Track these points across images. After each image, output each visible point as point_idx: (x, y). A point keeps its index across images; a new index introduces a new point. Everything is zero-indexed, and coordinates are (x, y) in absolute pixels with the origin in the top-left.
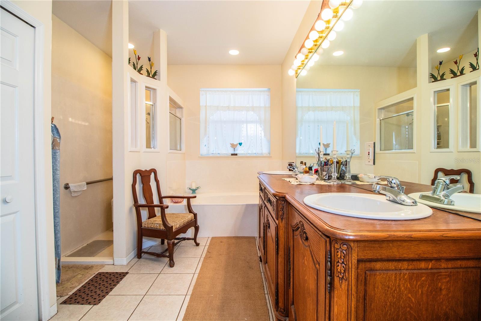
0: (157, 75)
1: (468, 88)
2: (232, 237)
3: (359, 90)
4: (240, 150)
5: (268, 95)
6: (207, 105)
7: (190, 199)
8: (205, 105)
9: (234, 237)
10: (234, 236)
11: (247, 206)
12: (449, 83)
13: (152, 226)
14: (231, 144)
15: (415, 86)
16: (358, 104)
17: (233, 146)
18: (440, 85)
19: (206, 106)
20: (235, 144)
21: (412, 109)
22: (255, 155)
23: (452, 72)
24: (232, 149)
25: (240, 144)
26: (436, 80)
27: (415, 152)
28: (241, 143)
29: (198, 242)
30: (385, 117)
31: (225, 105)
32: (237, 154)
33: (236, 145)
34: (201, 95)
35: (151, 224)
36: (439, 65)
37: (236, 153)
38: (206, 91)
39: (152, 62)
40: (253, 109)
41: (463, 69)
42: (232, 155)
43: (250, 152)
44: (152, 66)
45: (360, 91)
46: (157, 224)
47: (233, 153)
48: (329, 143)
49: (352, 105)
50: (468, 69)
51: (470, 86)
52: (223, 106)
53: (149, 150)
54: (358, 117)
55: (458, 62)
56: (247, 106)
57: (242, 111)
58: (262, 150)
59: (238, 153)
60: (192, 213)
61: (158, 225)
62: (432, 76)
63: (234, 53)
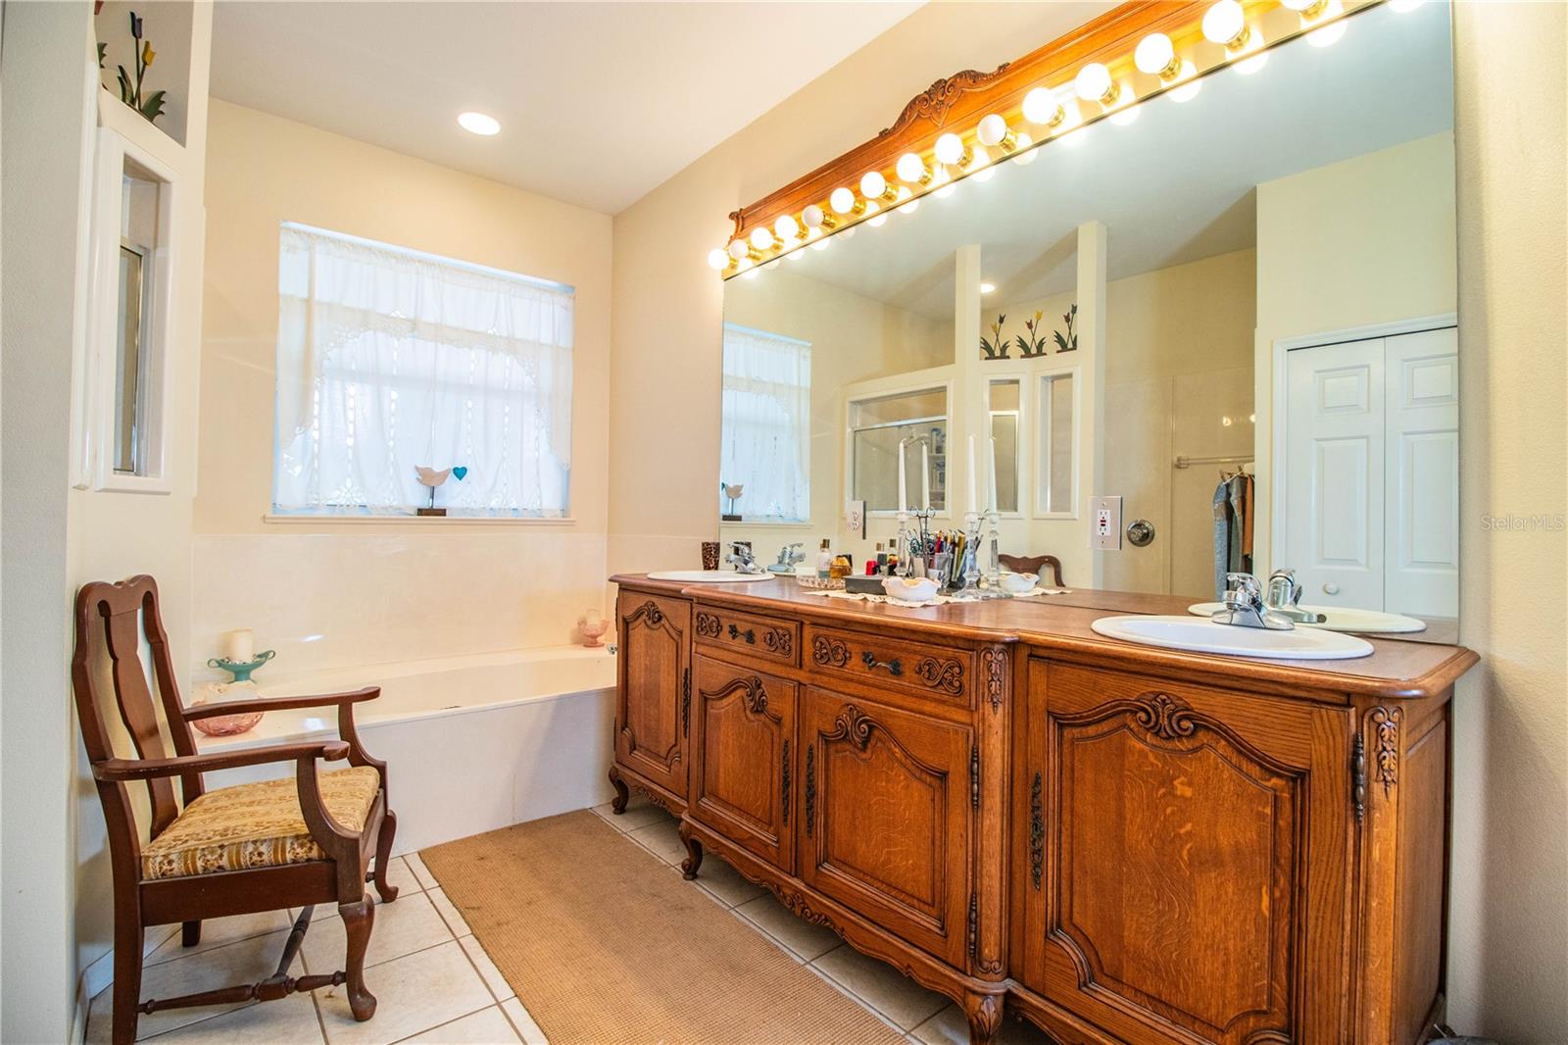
0: (162, 113)
1: (1050, 384)
2: (502, 829)
3: (810, 345)
4: (452, 496)
5: (566, 309)
6: (317, 297)
7: (354, 704)
8: (305, 295)
9: (511, 828)
10: (510, 824)
11: (562, 701)
12: (1015, 366)
13: (224, 862)
14: (417, 469)
15: (952, 361)
16: (806, 383)
17: (429, 480)
18: (1000, 369)
19: (308, 302)
20: (438, 468)
21: (944, 413)
22: (510, 516)
23: (1023, 344)
24: (425, 491)
25: (460, 473)
26: (991, 356)
27: (950, 517)
28: (465, 470)
29: (390, 883)
30: (863, 425)
31: (398, 313)
32: (445, 510)
33: (444, 476)
34: (283, 248)
35: (212, 853)
36: (998, 324)
37: (438, 504)
38: (309, 235)
39: (147, 43)
40: (511, 345)
41: (1041, 343)
42: (421, 512)
43: (493, 504)
44: (145, 63)
45: (811, 347)
46: (255, 842)
47: (426, 504)
48: (740, 484)
49: (795, 383)
50: (1051, 346)
51: (1052, 382)
52: (387, 316)
53: (128, 481)
54: (806, 416)
55: (1034, 324)
56: (490, 332)
57: (471, 348)
58: (540, 497)
59: (451, 509)
60: (365, 763)
61: (263, 848)
62: (986, 346)
63: (479, 124)
